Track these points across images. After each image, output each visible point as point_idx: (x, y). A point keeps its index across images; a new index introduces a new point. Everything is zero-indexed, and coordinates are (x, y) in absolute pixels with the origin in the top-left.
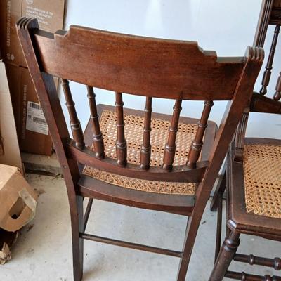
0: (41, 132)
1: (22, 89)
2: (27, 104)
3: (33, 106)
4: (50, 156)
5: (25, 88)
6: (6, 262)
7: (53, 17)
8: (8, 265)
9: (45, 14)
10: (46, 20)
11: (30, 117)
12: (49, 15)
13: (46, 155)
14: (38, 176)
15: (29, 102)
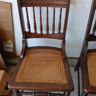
2: (3, 43)
3: (6, 43)
4: (15, 58)
5: (1, 38)
7: (7, 11)
9: (4, 10)
10: (4, 12)
11: (5, 47)
12: (5, 10)
13: (13, 58)
14: (12, 66)
15: (4, 42)
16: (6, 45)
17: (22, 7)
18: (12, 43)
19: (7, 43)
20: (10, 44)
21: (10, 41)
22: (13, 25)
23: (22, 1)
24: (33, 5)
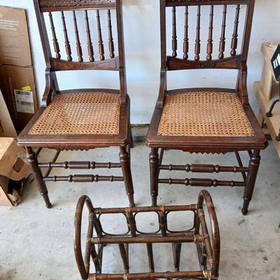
0: (29, 112)
1: (8, 81)
2: (14, 92)
3: (19, 93)
6: (18, 204)
8: (19, 206)
10: (15, 27)
11: (18, 101)
15: (15, 90)
16: (20, 96)
17: (42, 12)
18: (31, 93)
19: (23, 93)
20: (28, 94)
21: (27, 89)
22: (31, 52)
23: (42, 3)
24: (60, 8)
